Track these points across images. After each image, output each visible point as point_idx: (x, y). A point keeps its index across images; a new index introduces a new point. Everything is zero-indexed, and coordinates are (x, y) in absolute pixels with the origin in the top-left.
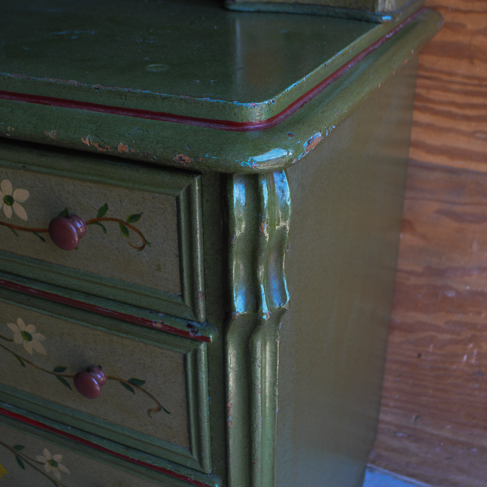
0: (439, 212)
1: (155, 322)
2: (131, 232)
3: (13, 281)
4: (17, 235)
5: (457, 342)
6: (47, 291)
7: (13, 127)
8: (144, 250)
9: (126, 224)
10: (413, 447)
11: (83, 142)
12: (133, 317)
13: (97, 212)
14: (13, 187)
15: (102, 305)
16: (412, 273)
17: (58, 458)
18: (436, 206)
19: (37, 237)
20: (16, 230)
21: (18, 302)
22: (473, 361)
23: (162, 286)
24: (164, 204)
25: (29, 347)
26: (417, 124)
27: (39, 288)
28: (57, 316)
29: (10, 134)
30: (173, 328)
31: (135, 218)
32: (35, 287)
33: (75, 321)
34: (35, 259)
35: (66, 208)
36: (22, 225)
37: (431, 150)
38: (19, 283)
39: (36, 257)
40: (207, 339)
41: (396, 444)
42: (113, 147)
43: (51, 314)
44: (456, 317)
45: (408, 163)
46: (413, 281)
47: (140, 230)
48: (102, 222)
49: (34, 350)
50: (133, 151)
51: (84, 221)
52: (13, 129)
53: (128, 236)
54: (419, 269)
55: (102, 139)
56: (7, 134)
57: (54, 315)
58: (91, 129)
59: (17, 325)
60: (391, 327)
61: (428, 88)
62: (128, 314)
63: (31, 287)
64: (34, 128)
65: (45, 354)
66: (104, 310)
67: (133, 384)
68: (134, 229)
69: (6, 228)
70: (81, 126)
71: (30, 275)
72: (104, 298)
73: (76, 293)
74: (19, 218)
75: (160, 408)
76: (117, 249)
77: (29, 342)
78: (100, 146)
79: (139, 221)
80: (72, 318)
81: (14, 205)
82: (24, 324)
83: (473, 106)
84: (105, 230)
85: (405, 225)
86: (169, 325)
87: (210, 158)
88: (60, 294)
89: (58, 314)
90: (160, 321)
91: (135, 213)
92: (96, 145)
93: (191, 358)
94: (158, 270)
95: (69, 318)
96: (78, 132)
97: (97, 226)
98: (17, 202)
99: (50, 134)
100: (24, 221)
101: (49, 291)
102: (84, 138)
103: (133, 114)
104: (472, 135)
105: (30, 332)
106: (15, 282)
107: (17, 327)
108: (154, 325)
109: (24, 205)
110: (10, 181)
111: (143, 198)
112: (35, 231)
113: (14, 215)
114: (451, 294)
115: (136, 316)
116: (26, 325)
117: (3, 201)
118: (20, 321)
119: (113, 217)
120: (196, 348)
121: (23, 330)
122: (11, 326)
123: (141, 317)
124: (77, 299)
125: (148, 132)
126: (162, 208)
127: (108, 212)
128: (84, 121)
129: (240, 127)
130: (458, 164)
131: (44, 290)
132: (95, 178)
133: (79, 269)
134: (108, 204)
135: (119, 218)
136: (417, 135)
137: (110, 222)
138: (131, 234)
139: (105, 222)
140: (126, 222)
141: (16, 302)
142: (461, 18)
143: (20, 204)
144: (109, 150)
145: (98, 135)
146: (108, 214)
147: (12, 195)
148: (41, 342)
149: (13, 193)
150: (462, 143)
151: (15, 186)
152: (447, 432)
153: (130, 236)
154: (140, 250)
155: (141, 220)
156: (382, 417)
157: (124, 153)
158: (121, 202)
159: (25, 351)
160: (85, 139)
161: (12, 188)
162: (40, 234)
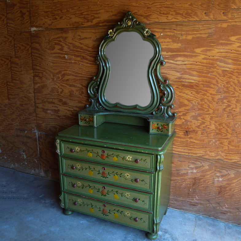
0: (177, 161)
5: (182, 182)
6: (133, 169)
8: (146, 163)
10: (176, 202)
15: (140, 170)
16: (174, 171)
17: (129, 194)
18: (177, 160)
21: (128, 171)
22: (185, 185)
23: (148, 167)
24: (149, 158)
25: (128, 177)
26: (174, 147)
30: (150, 172)
31: (146, 159)
35: (137, 159)
36: (130, 161)
37: (176, 151)
40: (154, 173)
41: (173, 202)
44: (181, 178)
45: (173, 153)
46: (174, 172)
47: (146, 161)
48: (141, 160)
50: (148, 152)
51: (139, 160)
54: (175, 170)
60: (171, 180)
61: (175, 142)
65: (130, 178)
67: (143, 181)
69: (127, 161)
75: (146, 183)
82: (128, 174)
83: (182, 145)
85: (172, 163)
87: (156, 153)
90: (148, 172)
93: (151, 176)
94: (148, 165)
104: (182, 149)
109: (131, 158)
111: (147, 157)
112: (132, 162)
114: (180, 174)
120: (152, 174)
122: (126, 174)
123: (145, 171)
129: (158, 150)
130: (180, 153)
134: (142, 158)
136: (174, 149)
142: (179, 133)
150: (180, 150)
151: (130, 156)
152: (181, 199)
156: (170, 197)
158: (144, 158)
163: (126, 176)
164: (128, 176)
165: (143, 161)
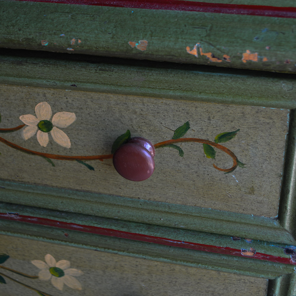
1: (244, 251)
2: (219, 152)
3: (48, 218)
4: (53, 165)
6: (96, 225)
7: (80, 39)
8: (234, 172)
9: (213, 144)
11: (189, 52)
12: (215, 247)
13: (173, 133)
14: (52, 111)
15: (172, 236)
19: (83, 166)
20: (52, 160)
21: (50, 239)
23: (252, 210)
24: (271, 119)
25: (59, 283)
27: (84, 223)
28: (103, 250)
29: (73, 48)
30: (269, 255)
31: (227, 136)
32: (80, 223)
33: (127, 254)
34: (77, 190)
35: (128, 130)
36: (62, 154)
38: (56, 219)
39: (78, 188)
42: (234, 57)
43: (95, 248)
47: (232, 149)
48: (179, 144)
49: (65, 285)
50: (265, 59)
51: (153, 144)
52: (79, 41)
53: (214, 158)
55: (218, 47)
56: (68, 49)
57: (99, 249)
58: (200, 35)
59: (45, 262)
62: (208, 244)
63: (73, 222)
64: (113, 38)
65: (80, 289)
66: (176, 242)
68: (224, 149)
69: (39, 158)
70: (183, 31)
71: (72, 209)
72: (174, 228)
73: (135, 224)
74: (58, 145)
76: (196, 172)
77: (59, 278)
78: (213, 56)
79: (232, 140)
80: (124, 251)
81: (52, 132)
82: (54, 260)
84: (181, 152)
86: (263, 253)
88: (113, 228)
89: (105, 248)
90: (251, 249)
91: (228, 130)
92: (209, 55)
93: (281, 283)
94: (250, 193)
95: (119, 251)
96: (180, 40)
97: (171, 148)
98: (58, 127)
99: (137, 44)
100: (65, 149)
101: (99, 226)
102: (190, 47)
103: (246, 12)
105: (62, 267)
106: (52, 218)
107: (44, 263)
108: (242, 254)
109: (66, 130)
110: (50, 103)
111: (243, 113)
112: (79, 159)
113: (51, 142)
115: (218, 245)
116: (57, 261)
117: (37, 127)
118: (49, 257)
119: (196, 137)
120: (290, 273)
121: (52, 265)
122: (37, 263)
123: (225, 246)
124: (137, 232)
125: (284, 34)
126: (268, 123)
127: (188, 132)
128: (185, 26)
131: (92, 225)
132: (178, 94)
133: (139, 198)
134: (191, 123)
135: (204, 138)
137: (190, 143)
138: (218, 156)
139: (183, 144)
140: (213, 141)
141: (47, 238)
143: (62, 129)
144: (228, 60)
145: (211, 42)
146: (189, 134)
147: (51, 119)
148: (76, 277)
149: (52, 117)
151: (56, 109)
153: (216, 157)
154: (229, 172)
155: (235, 139)
157: (250, 63)
158: (209, 119)
159: (54, 287)
160: (192, 49)
161: (50, 112)
162: (88, 162)
163: (45, 275)
164: (59, 273)
165: (200, 146)
